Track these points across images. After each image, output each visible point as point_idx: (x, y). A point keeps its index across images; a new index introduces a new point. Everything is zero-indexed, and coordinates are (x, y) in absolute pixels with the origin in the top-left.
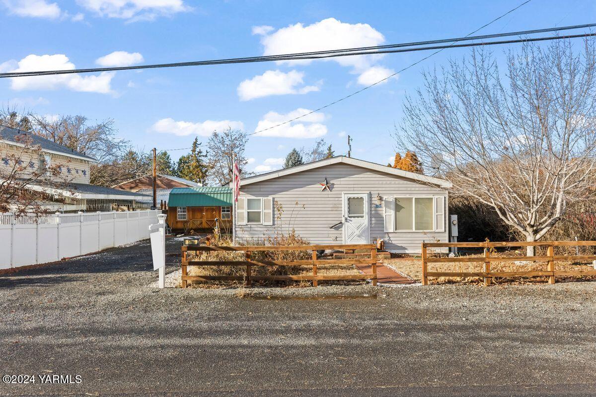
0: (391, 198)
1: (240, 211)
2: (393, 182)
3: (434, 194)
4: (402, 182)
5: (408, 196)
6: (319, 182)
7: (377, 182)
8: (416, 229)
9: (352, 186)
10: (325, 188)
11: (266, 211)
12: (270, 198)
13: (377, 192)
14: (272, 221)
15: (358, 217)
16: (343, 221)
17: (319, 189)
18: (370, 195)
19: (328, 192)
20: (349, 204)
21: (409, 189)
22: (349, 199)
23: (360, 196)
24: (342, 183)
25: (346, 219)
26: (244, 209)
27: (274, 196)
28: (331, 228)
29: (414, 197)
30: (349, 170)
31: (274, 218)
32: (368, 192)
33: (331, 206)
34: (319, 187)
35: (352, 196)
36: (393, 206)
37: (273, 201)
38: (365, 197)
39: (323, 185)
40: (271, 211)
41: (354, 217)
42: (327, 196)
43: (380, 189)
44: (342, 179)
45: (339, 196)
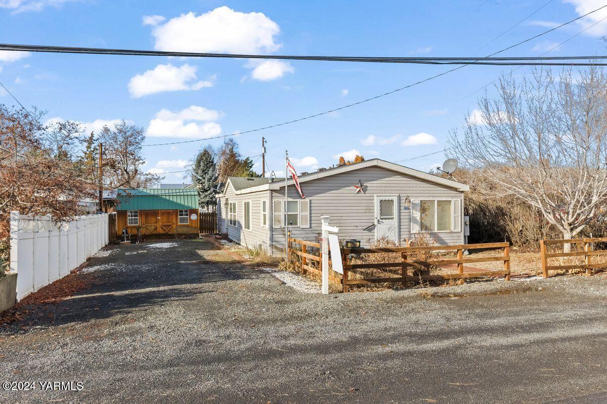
0: (417, 201)
1: (277, 213)
2: (419, 186)
3: (452, 197)
4: (426, 185)
5: (431, 199)
6: (353, 184)
7: (405, 185)
8: (438, 230)
9: (383, 188)
10: (359, 191)
11: (304, 213)
12: (307, 200)
13: (406, 195)
14: (309, 224)
15: (389, 219)
16: (376, 223)
17: (353, 192)
18: (399, 197)
19: (362, 194)
20: (381, 206)
21: (432, 192)
22: (381, 201)
23: (390, 198)
24: (375, 185)
25: (379, 221)
26: (281, 212)
27: (311, 198)
28: (364, 230)
29: (436, 199)
30: (381, 172)
31: (311, 220)
32: (398, 195)
33: (365, 208)
34: (353, 189)
35: (383, 198)
36: (419, 208)
37: (310, 203)
38: (395, 199)
39: (357, 188)
40: (308, 213)
41: (385, 219)
42: (360, 198)
43: (408, 192)
44: (374, 182)
45: (371, 198)
